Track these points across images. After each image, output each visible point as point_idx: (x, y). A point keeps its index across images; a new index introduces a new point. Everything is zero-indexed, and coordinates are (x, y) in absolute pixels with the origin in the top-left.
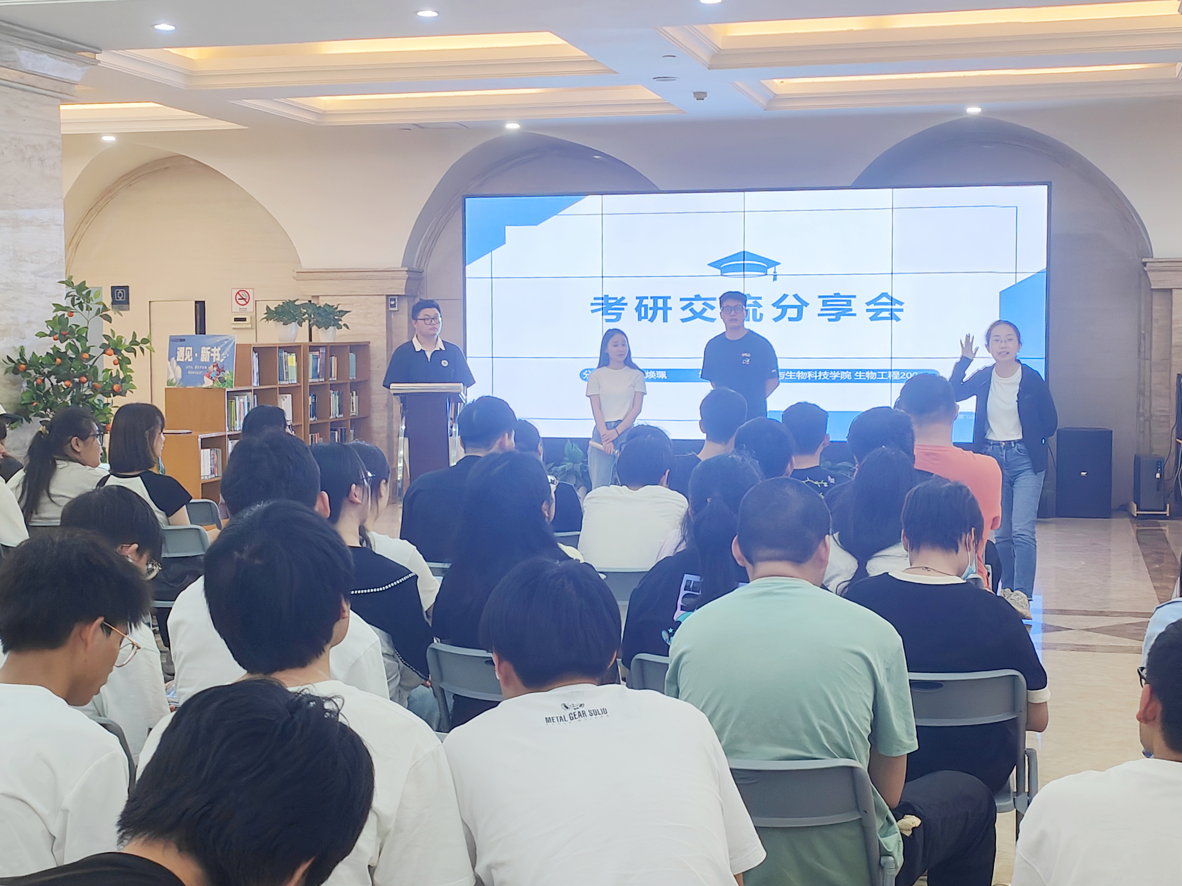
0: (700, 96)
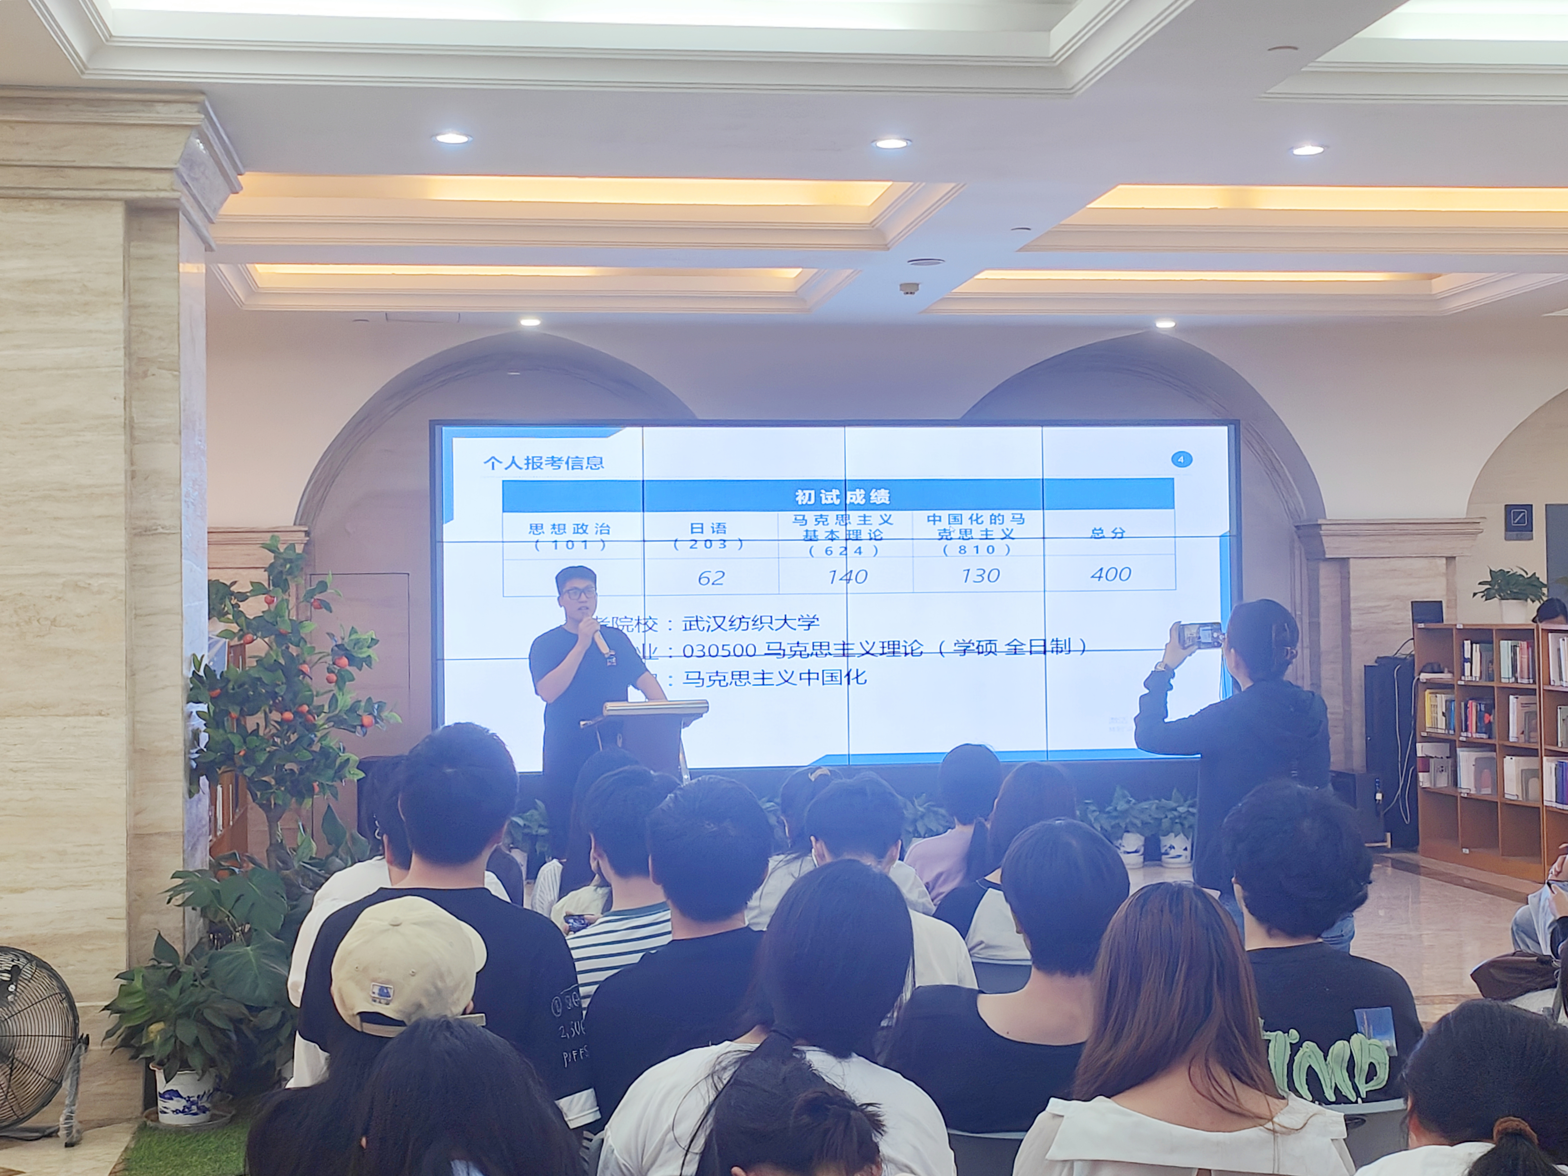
0: (910, 289)
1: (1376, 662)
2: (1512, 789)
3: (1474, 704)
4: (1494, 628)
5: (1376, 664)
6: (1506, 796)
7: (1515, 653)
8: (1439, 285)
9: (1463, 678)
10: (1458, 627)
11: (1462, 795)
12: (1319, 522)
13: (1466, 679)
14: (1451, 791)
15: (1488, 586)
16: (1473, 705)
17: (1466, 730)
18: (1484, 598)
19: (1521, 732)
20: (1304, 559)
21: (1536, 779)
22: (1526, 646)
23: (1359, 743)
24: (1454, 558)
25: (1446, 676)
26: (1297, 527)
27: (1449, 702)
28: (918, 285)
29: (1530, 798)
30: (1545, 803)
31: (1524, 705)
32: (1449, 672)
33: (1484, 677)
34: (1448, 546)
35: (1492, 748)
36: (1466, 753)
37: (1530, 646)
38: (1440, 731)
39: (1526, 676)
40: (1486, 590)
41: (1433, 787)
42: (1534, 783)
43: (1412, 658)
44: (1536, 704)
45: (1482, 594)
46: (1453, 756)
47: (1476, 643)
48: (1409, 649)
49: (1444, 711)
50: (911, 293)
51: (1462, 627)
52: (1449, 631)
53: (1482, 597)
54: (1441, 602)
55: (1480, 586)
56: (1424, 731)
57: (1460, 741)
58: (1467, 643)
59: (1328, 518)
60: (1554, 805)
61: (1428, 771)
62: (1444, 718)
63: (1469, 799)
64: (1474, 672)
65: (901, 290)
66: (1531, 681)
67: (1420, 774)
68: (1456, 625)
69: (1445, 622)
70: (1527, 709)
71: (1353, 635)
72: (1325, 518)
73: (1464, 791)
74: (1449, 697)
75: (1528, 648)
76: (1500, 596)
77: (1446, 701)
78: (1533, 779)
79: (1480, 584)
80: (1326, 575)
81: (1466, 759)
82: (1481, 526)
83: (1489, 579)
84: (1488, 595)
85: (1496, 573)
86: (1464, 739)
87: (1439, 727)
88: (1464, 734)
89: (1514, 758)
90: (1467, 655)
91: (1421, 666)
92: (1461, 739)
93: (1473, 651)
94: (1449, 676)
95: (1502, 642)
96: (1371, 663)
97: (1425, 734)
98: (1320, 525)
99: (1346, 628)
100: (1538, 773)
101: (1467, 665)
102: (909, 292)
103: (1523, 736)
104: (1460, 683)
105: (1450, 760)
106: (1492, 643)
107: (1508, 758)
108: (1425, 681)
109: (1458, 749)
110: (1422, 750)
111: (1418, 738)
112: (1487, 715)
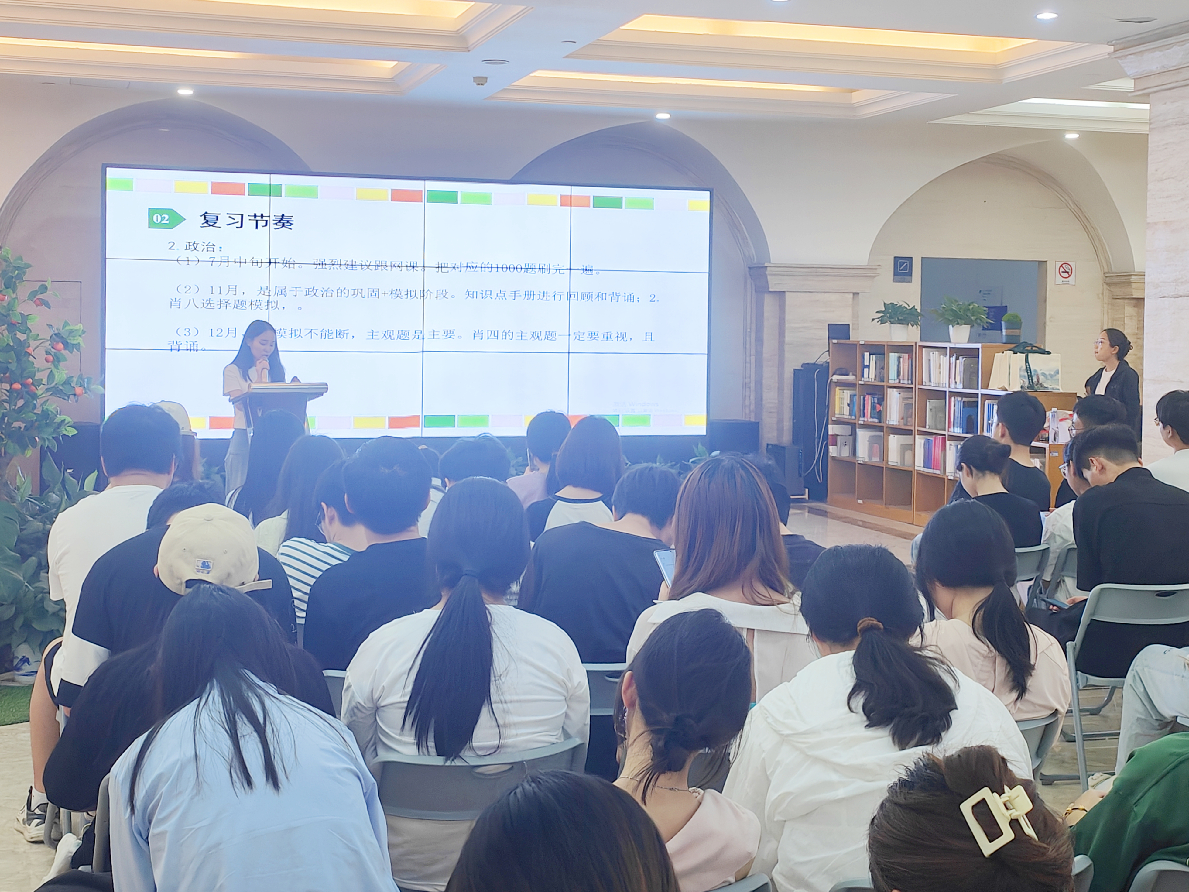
1: (802, 366)
2: (894, 458)
3: (870, 397)
4: (886, 344)
5: (802, 369)
6: (889, 463)
7: (899, 362)
8: (857, 97)
9: (863, 379)
10: (861, 343)
11: (859, 462)
12: (766, 265)
13: (865, 380)
14: (851, 460)
15: (882, 314)
16: (869, 399)
17: (864, 416)
18: (880, 322)
19: (901, 418)
20: (754, 292)
21: (910, 451)
22: (907, 357)
23: (788, 424)
24: (858, 293)
25: (851, 378)
26: (750, 268)
27: (852, 397)
28: (487, 78)
29: (906, 465)
30: (916, 468)
31: (905, 399)
32: (853, 375)
33: (877, 379)
34: (855, 285)
35: (881, 429)
36: (862, 432)
37: (910, 357)
38: (845, 417)
39: (906, 378)
40: (881, 317)
41: (839, 456)
42: (908, 454)
43: (827, 365)
44: (912, 398)
45: (878, 320)
46: (854, 434)
47: (873, 354)
48: (826, 358)
49: (849, 402)
50: (482, 84)
51: (863, 343)
52: (854, 345)
53: (878, 322)
54: (849, 325)
55: (877, 314)
56: (835, 417)
57: (859, 424)
58: (867, 355)
59: (772, 262)
60: (922, 469)
61: (836, 445)
62: (848, 408)
63: (864, 465)
64: (870, 376)
65: (474, 82)
66: (910, 382)
67: (830, 447)
68: (859, 341)
69: (851, 339)
70: (906, 402)
71: (786, 348)
72: (770, 262)
73: (860, 459)
74: (853, 392)
75: (908, 359)
76: (890, 321)
77: (850, 395)
78: (908, 451)
79: (877, 312)
80: (769, 304)
81: (863, 436)
82: (878, 271)
83: (883, 309)
84: (882, 321)
85: (888, 304)
86: (862, 423)
87: (845, 414)
88: (862, 419)
89: (896, 436)
90: (866, 363)
91: (834, 370)
92: (860, 422)
93: (870, 360)
94: (854, 377)
95: (891, 354)
96: (799, 368)
97: (834, 419)
98: (766, 267)
99: (781, 343)
100: (912, 447)
101: (866, 370)
102: (480, 83)
103: (902, 420)
104: (860, 382)
105: (851, 437)
106: (884, 354)
107: (892, 436)
108: (836, 381)
109: (857, 430)
110: (832, 429)
111: (830, 421)
112: (878, 406)
